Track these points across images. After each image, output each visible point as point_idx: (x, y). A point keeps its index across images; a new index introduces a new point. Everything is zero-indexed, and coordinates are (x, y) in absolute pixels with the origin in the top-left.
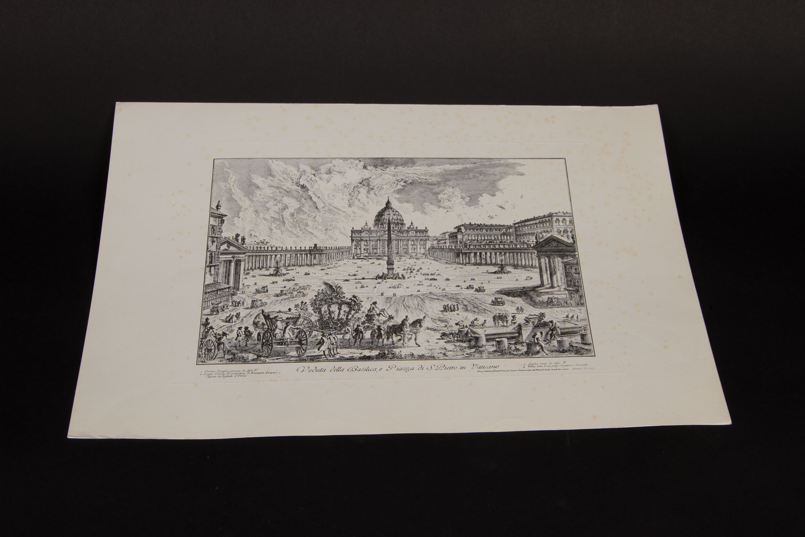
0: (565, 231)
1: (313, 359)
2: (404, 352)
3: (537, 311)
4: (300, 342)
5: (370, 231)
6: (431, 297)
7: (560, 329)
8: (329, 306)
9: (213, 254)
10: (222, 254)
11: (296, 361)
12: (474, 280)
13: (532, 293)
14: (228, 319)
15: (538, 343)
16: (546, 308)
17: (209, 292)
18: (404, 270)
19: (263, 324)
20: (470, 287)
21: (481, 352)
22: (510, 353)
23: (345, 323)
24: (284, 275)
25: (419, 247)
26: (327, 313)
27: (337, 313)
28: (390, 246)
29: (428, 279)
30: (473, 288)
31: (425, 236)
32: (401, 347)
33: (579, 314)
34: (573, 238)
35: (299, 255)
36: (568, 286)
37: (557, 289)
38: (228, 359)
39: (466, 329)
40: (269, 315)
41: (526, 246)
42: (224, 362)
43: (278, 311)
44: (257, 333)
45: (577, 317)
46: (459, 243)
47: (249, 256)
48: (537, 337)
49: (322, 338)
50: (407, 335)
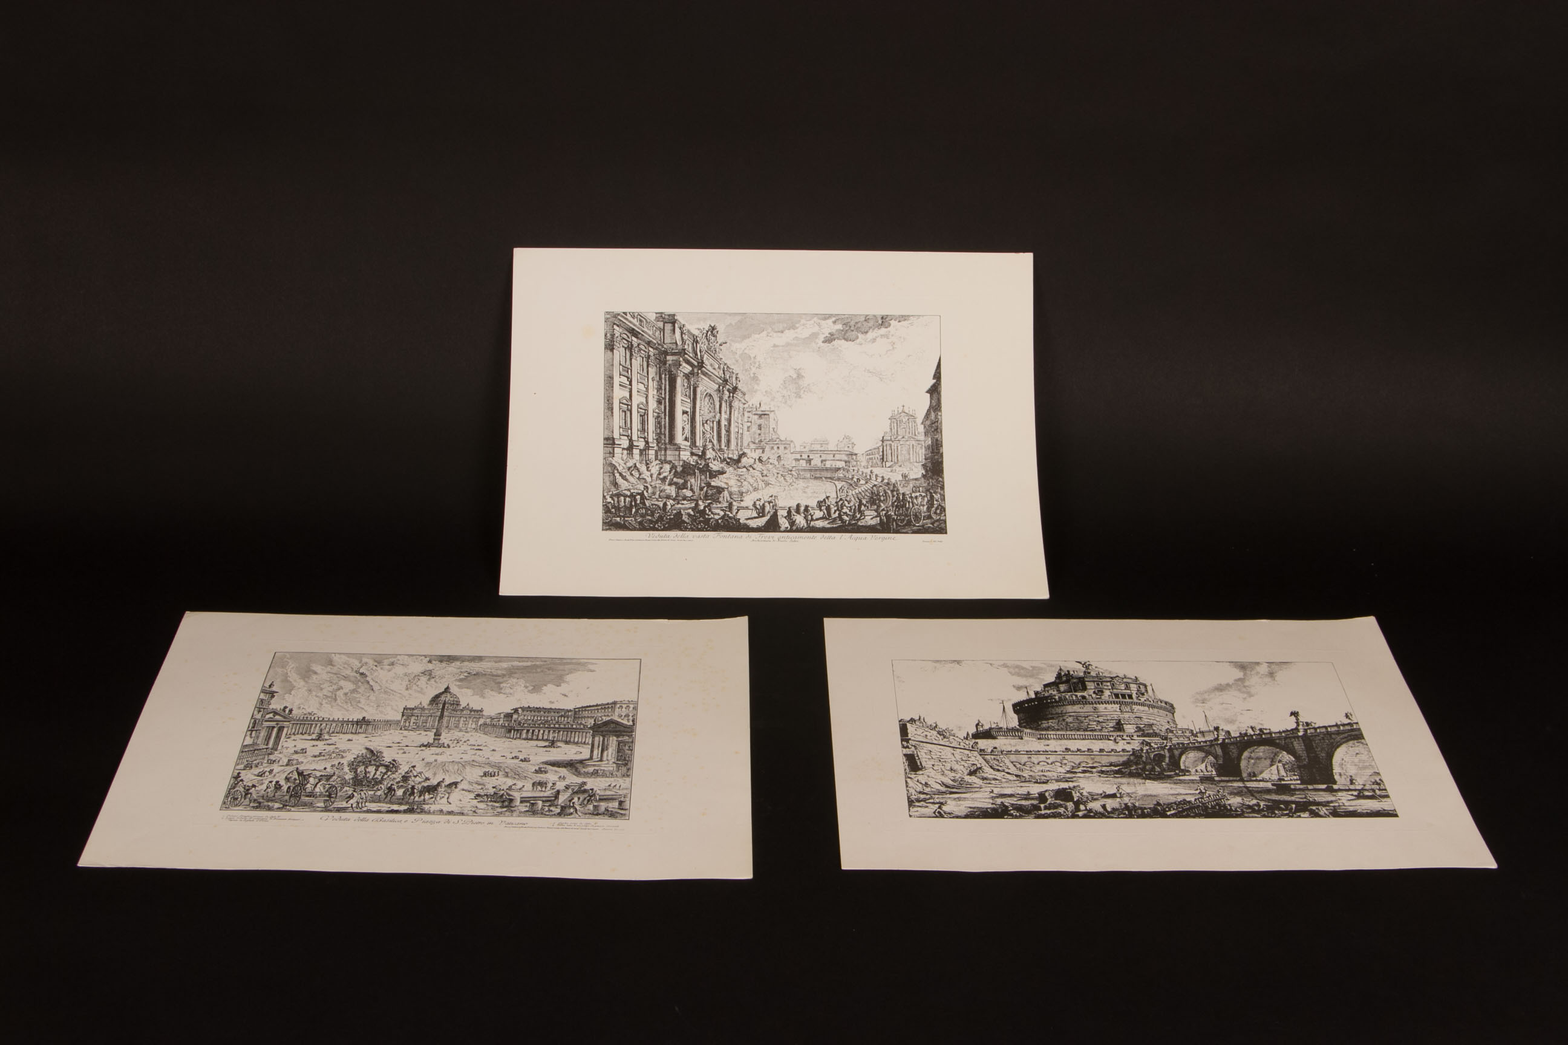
0: (627, 716)
1: (339, 810)
2: (433, 808)
3: (580, 780)
4: (330, 796)
5: (423, 709)
6: (473, 764)
7: (600, 796)
8: (367, 767)
9: (257, 722)
10: (266, 721)
11: (322, 811)
12: (521, 752)
13: (578, 765)
14: (260, 774)
15: (573, 807)
16: (590, 778)
17: (246, 752)
18: (451, 740)
19: (295, 779)
20: (516, 757)
21: (512, 811)
22: (542, 813)
23: (381, 782)
24: (326, 740)
25: (471, 722)
26: (363, 773)
27: (372, 774)
28: (440, 721)
29: (473, 749)
30: (518, 758)
31: (479, 715)
32: (431, 804)
33: (622, 784)
34: (633, 721)
35: (345, 725)
36: (617, 760)
37: (606, 762)
38: (253, 807)
39: (502, 792)
40: (303, 772)
41: (582, 726)
42: (248, 809)
43: (313, 769)
44: (287, 786)
45: (620, 787)
46: (513, 721)
47: (294, 724)
48: (573, 801)
49: (352, 793)
50: (440, 795)
